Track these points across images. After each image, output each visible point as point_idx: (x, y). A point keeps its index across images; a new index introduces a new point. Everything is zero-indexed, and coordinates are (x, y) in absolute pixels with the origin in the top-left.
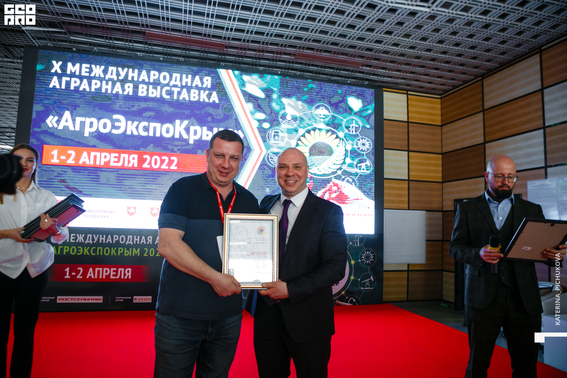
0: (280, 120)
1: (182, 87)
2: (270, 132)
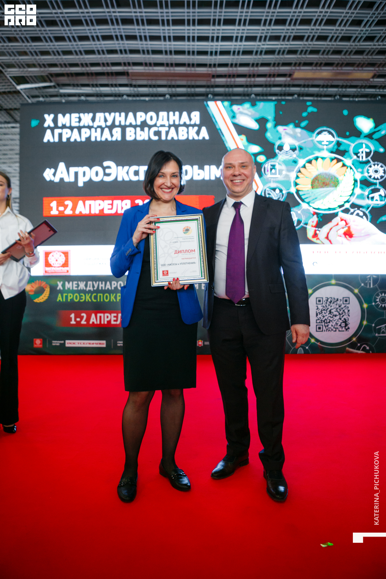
0: (277, 151)
1: (170, 126)
2: (266, 166)
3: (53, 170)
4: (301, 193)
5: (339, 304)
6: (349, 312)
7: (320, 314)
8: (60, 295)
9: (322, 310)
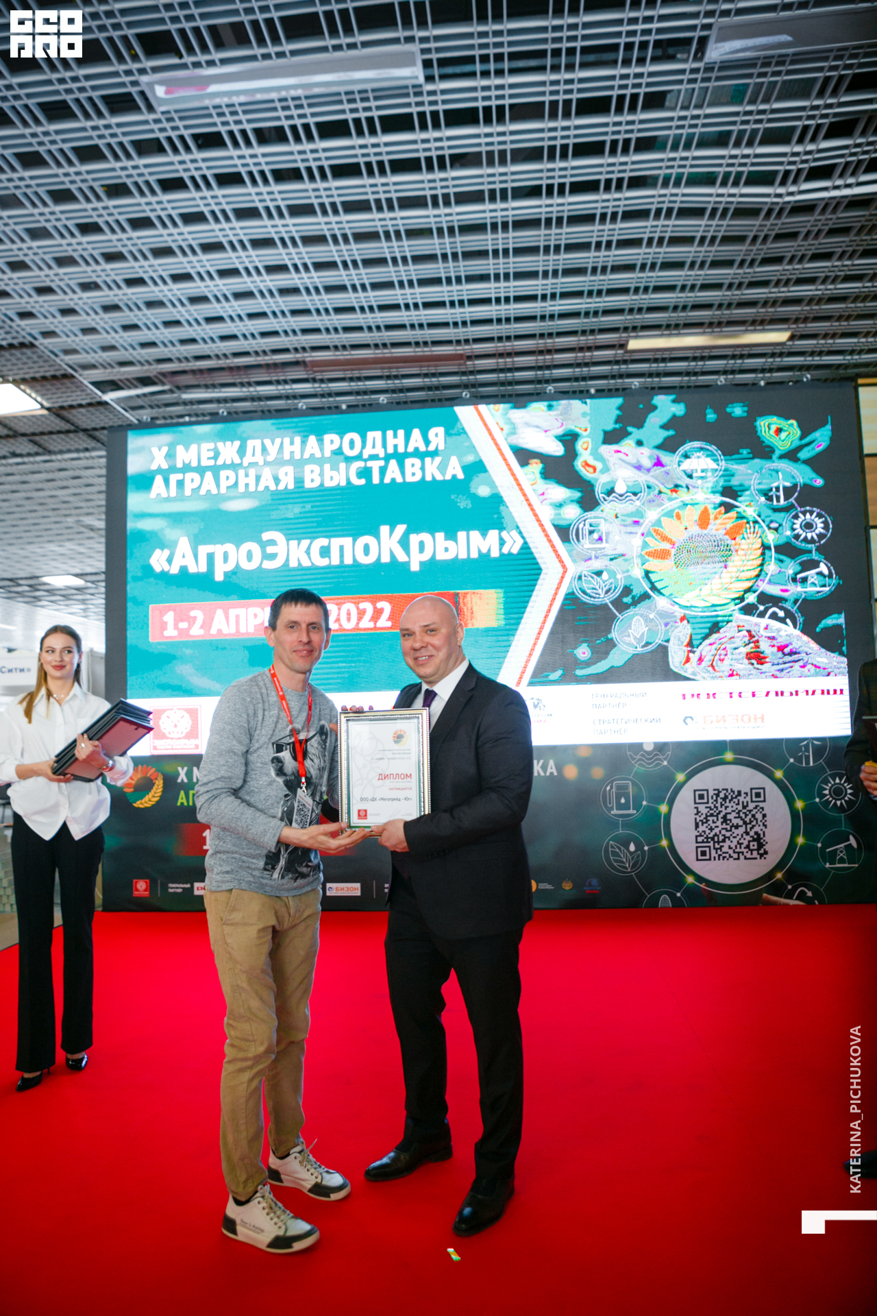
0: (602, 496)
1: (387, 458)
2: (581, 527)
3: (167, 552)
4: (653, 577)
5: (743, 803)
6: (766, 819)
7: (703, 823)
8: (182, 793)
9: (707, 816)
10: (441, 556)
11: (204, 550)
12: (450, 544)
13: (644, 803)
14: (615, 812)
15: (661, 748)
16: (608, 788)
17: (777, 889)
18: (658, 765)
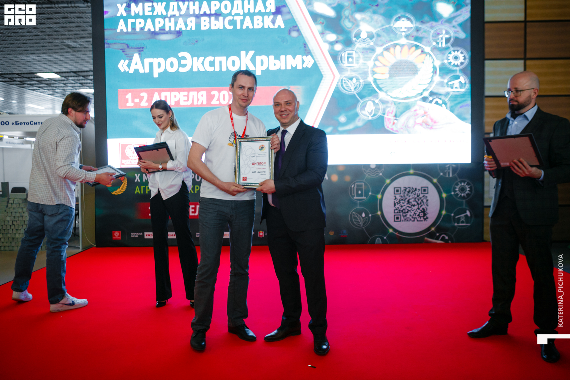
0: (354, 39)
1: (245, 15)
2: (343, 55)
3: (127, 61)
4: (379, 82)
5: (417, 194)
6: (428, 202)
7: (398, 204)
8: (137, 187)
9: (400, 200)
10: (272, 68)
11: (147, 61)
12: (277, 61)
13: (370, 193)
14: (356, 198)
15: (379, 167)
16: (353, 186)
17: (432, 235)
18: (377, 175)
